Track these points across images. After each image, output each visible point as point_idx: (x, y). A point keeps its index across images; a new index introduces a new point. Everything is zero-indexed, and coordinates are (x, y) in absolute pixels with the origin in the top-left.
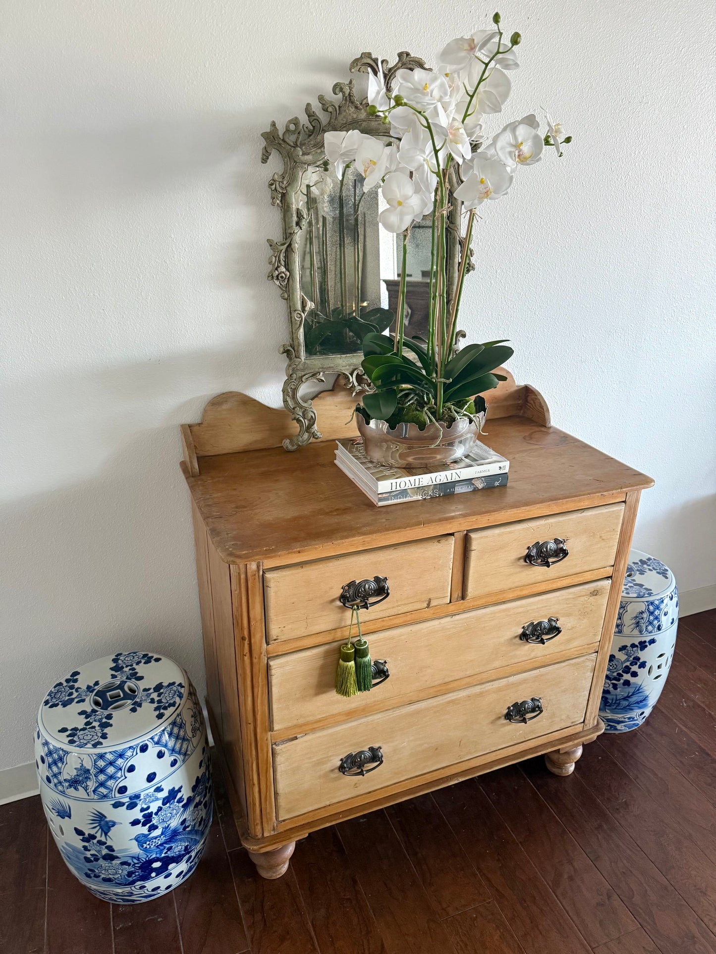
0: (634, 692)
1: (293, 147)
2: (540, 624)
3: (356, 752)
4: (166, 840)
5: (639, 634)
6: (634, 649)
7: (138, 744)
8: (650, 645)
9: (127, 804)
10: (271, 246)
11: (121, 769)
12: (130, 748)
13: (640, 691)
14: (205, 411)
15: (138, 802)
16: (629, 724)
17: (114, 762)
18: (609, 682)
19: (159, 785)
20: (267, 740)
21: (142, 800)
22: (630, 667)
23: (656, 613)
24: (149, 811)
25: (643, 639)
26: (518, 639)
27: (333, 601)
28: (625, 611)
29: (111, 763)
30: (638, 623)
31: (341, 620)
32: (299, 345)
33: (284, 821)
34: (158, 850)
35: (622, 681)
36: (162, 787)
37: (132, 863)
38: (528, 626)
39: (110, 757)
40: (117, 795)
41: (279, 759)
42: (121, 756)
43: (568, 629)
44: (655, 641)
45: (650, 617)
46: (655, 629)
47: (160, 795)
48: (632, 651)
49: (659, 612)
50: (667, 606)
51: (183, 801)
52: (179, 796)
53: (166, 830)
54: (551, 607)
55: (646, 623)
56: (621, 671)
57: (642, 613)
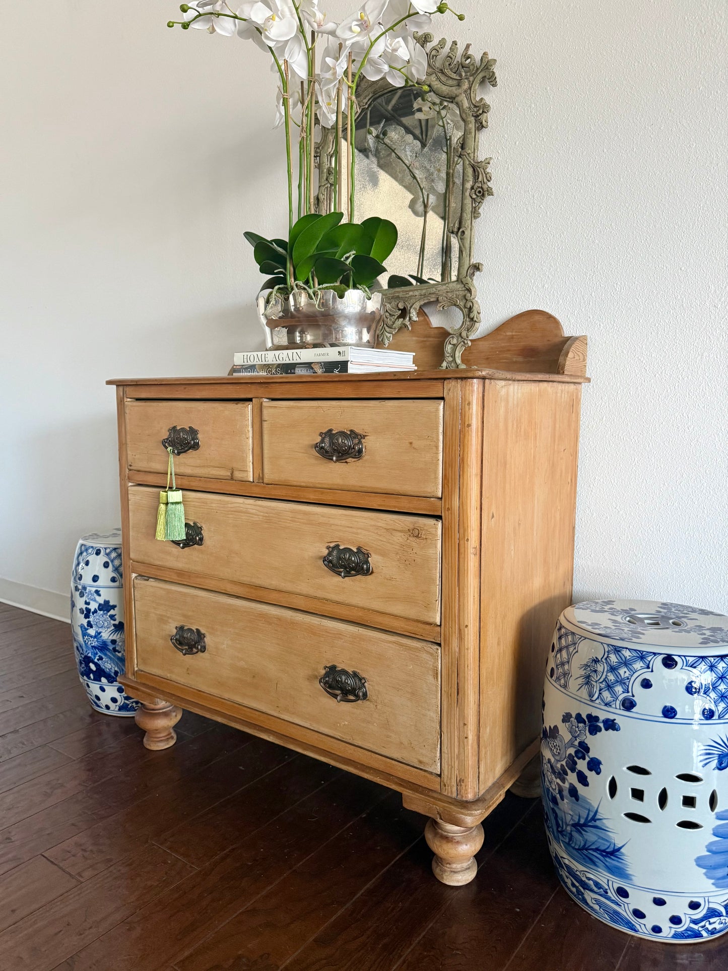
0: (588, 821)
2: (347, 550)
4: (99, 646)
5: (589, 699)
6: (581, 725)
8: (606, 729)
9: (81, 591)
11: (84, 560)
12: (92, 547)
15: (85, 594)
19: (99, 589)
21: (88, 595)
22: (576, 759)
24: (90, 607)
25: (595, 713)
26: (322, 562)
28: (574, 651)
30: (588, 677)
34: (92, 651)
35: (568, 785)
36: (101, 593)
37: (81, 652)
38: (334, 548)
42: (86, 550)
44: (616, 727)
45: (608, 674)
46: (618, 702)
47: (97, 598)
48: (578, 727)
49: (627, 675)
50: (650, 670)
51: (115, 620)
52: (112, 612)
53: (98, 634)
54: (359, 531)
55: (600, 683)
56: (564, 763)
57: (596, 662)
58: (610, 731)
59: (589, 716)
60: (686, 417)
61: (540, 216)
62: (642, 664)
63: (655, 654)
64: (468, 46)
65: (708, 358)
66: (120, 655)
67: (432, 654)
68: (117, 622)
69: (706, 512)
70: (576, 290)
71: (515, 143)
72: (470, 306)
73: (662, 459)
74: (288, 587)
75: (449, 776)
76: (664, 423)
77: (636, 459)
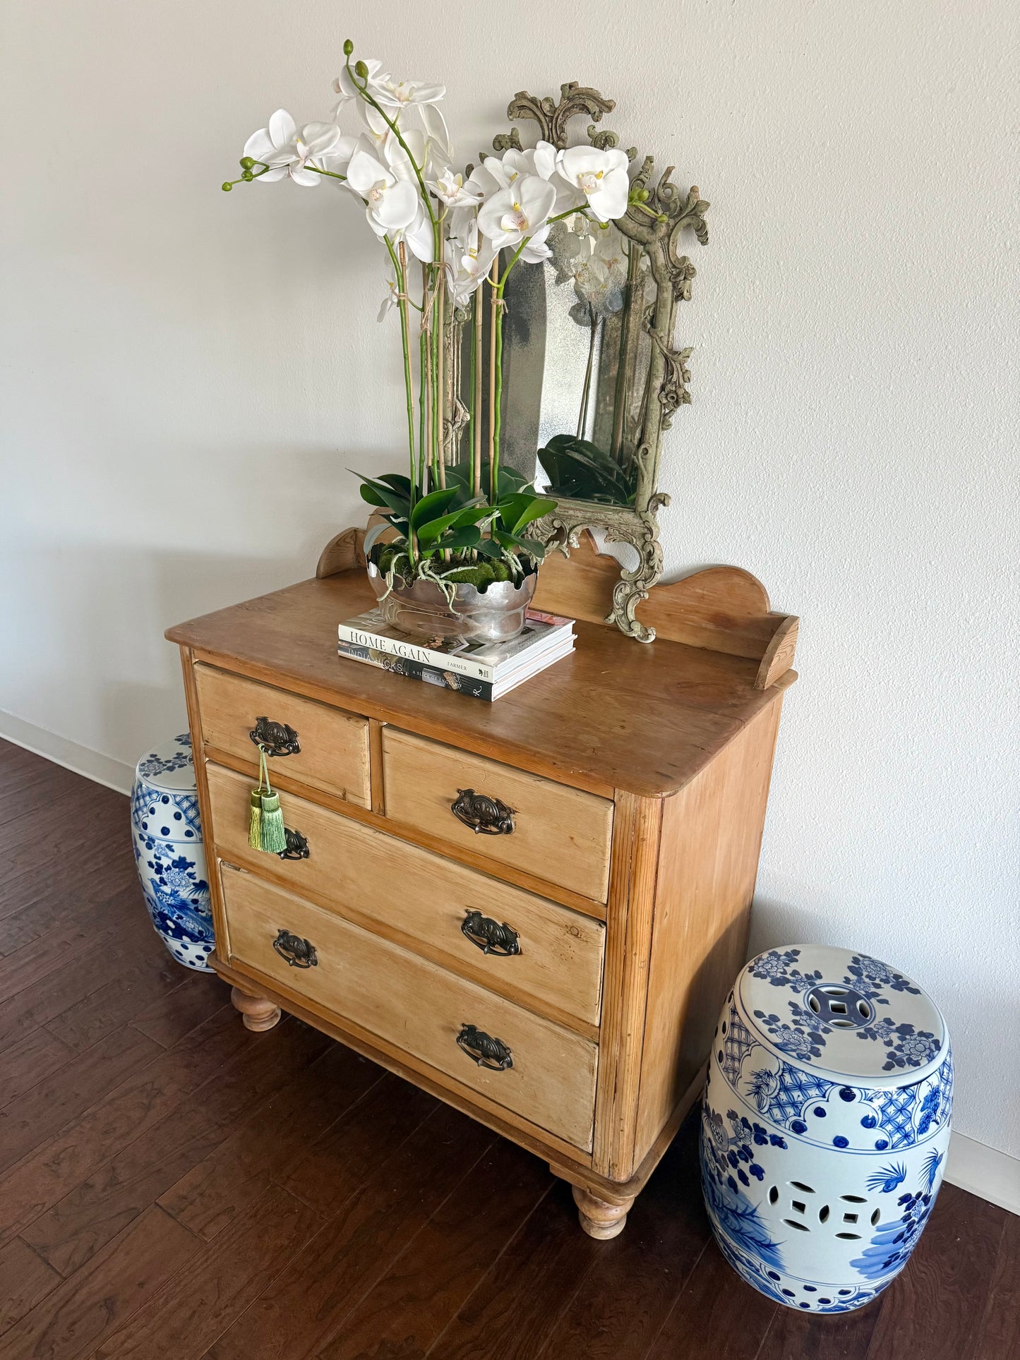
0: (745, 1213)
2: (489, 921)
3: (292, 934)
4: (176, 905)
5: (758, 1109)
6: (746, 1130)
8: (773, 1144)
9: (147, 841)
11: (147, 806)
12: (157, 792)
13: (756, 1220)
15: (154, 847)
17: (145, 797)
19: (171, 844)
20: (213, 850)
21: (157, 848)
22: (739, 1158)
23: (795, 1095)
24: (161, 863)
25: (762, 1125)
26: (459, 924)
27: (250, 729)
28: (747, 1052)
30: (759, 1087)
33: (236, 959)
34: (169, 908)
35: (727, 1175)
36: (173, 848)
37: (154, 906)
38: (474, 915)
39: (144, 790)
40: (142, 828)
42: (150, 794)
43: (536, 964)
44: (784, 1145)
45: (781, 1093)
46: (788, 1123)
47: (170, 853)
48: (743, 1130)
49: (801, 1098)
50: (826, 1099)
51: (195, 879)
52: (190, 870)
53: (174, 894)
54: (506, 907)
55: (772, 1098)
56: (726, 1154)
57: (768, 1075)
58: (777, 1147)
59: (756, 1126)
60: (912, 740)
61: (754, 443)
62: (817, 1092)
63: (833, 1084)
64: (669, 171)
65: (947, 680)
66: (204, 914)
67: (588, 1051)
68: (197, 881)
69: (919, 848)
70: (792, 553)
71: (728, 330)
72: (650, 551)
73: (875, 779)
74: (419, 935)
75: (602, 1158)
76: (883, 740)
77: (845, 772)
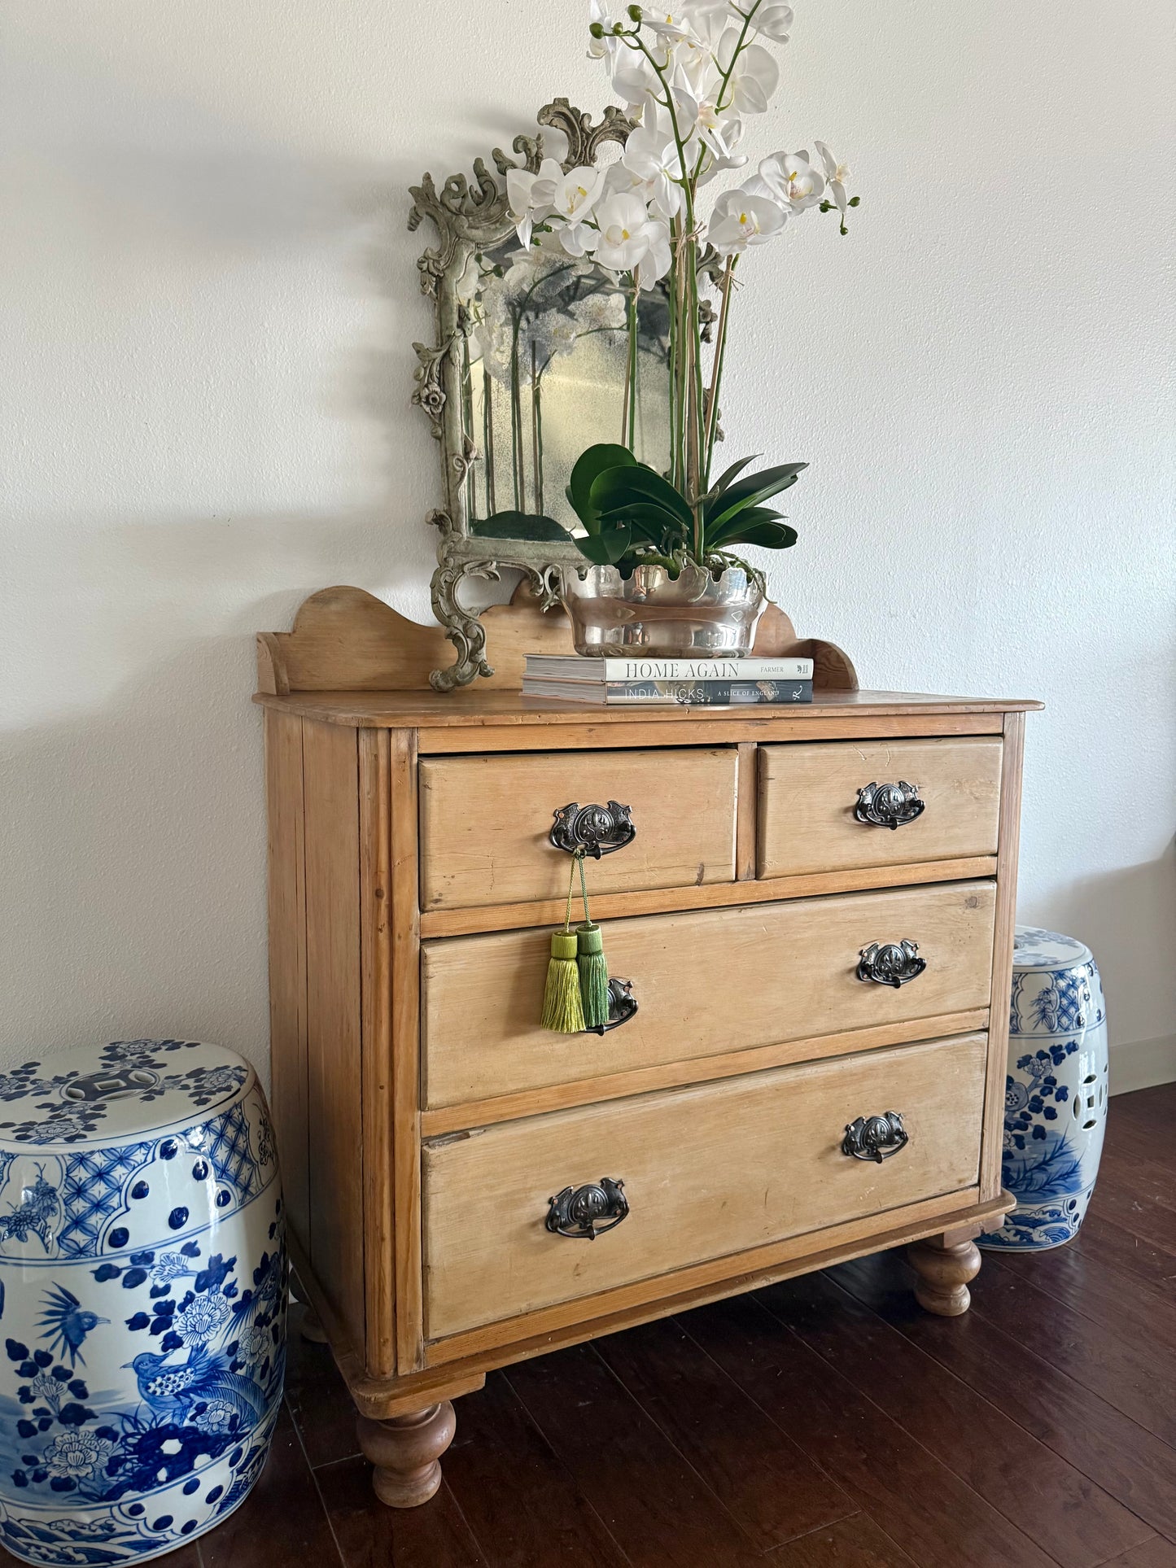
0: (1054, 1153)
1: (454, 213)
2: (888, 949)
3: (579, 1187)
4: (197, 1382)
5: (1048, 1031)
6: (1045, 1061)
7: (158, 1140)
8: (1069, 1053)
9: (125, 1272)
10: (418, 352)
11: (119, 1189)
12: (141, 1145)
13: (1065, 1149)
14: (301, 611)
15: (148, 1271)
16: (1053, 1228)
17: (108, 1173)
18: (1009, 1133)
19: (192, 1240)
20: (413, 1128)
21: (157, 1269)
22: (1042, 1097)
23: (1070, 993)
24: (168, 1297)
25: (1056, 1043)
26: (853, 975)
27: (537, 838)
28: (1018, 991)
29: (101, 1175)
30: (1044, 1010)
31: (552, 881)
32: (459, 511)
33: (438, 1340)
34: (178, 1405)
35: (1031, 1129)
36: (197, 1246)
37: (122, 1434)
38: (869, 951)
39: (99, 1160)
40: (108, 1249)
41: (435, 1179)
42: (122, 1159)
43: (935, 970)
44: (1075, 1048)
45: (1062, 999)
46: (1073, 1025)
47: (191, 1263)
48: (1041, 1065)
49: (1075, 993)
50: (1086, 983)
51: (235, 1295)
52: (229, 1279)
55: (1058, 1011)
56: (1026, 1109)
57: (1047, 992)
58: (1073, 1053)
59: (1052, 1049)
62: (1080, 979)
63: (1083, 966)
68: (239, 1297)
